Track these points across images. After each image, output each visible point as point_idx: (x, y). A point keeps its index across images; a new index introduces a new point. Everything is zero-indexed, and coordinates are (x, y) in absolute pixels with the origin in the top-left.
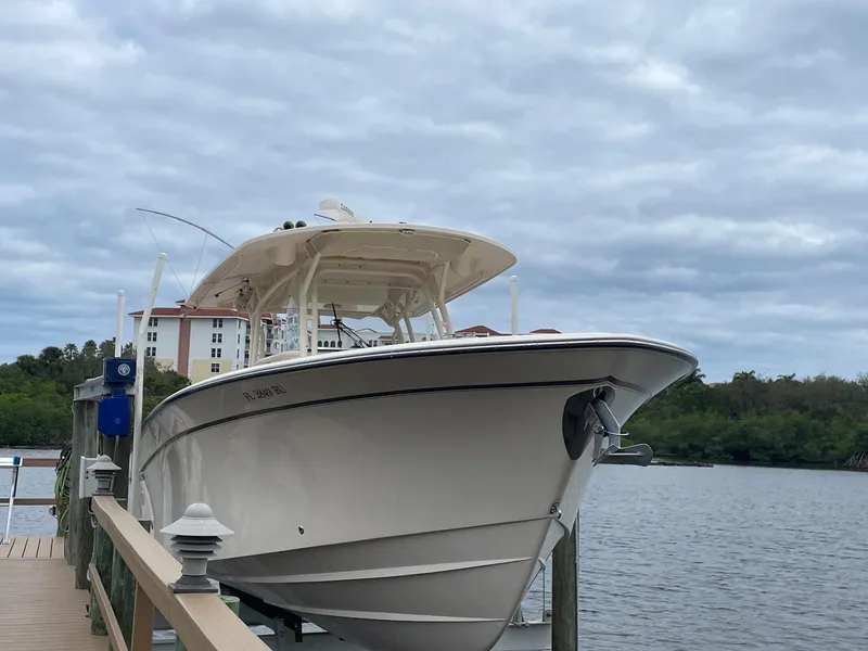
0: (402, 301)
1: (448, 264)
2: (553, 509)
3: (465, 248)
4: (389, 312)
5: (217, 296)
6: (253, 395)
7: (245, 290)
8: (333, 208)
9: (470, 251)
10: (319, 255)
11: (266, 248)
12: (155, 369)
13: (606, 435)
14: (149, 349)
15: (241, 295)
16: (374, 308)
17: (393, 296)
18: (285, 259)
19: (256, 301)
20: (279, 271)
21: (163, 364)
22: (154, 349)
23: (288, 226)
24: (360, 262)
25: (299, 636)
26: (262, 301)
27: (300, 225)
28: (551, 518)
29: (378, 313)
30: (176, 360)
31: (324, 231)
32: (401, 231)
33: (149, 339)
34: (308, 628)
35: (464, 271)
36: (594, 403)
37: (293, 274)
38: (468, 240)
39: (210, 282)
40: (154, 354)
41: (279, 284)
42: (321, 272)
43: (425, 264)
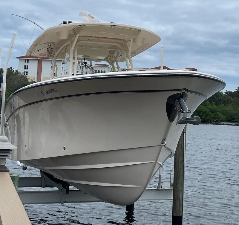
0: (115, 55)
1: (132, 40)
2: (163, 142)
3: (139, 33)
4: (110, 60)
5: (38, 51)
6: (45, 92)
7: (49, 49)
8: (85, 16)
9: (141, 35)
10: (78, 35)
11: (56, 32)
12: (27, 80)
13: (182, 112)
14: (25, 72)
15: (48, 51)
16: (103, 58)
17: (112, 53)
18: (64, 37)
19: (54, 54)
20: (63, 42)
21: (30, 79)
22: (27, 72)
23: (65, 23)
24: (97, 39)
25: (68, 191)
26: (56, 54)
27: (70, 22)
28: (162, 146)
29: (106, 60)
30: (36, 77)
31: (79, 25)
32: (111, 26)
33: (25, 68)
34: (72, 188)
35: (139, 44)
36: (179, 99)
37: (68, 43)
38: (140, 31)
39: (35, 45)
40: (27, 74)
41: (63, 47)
42: (79, 43)
43: (123, 40)
